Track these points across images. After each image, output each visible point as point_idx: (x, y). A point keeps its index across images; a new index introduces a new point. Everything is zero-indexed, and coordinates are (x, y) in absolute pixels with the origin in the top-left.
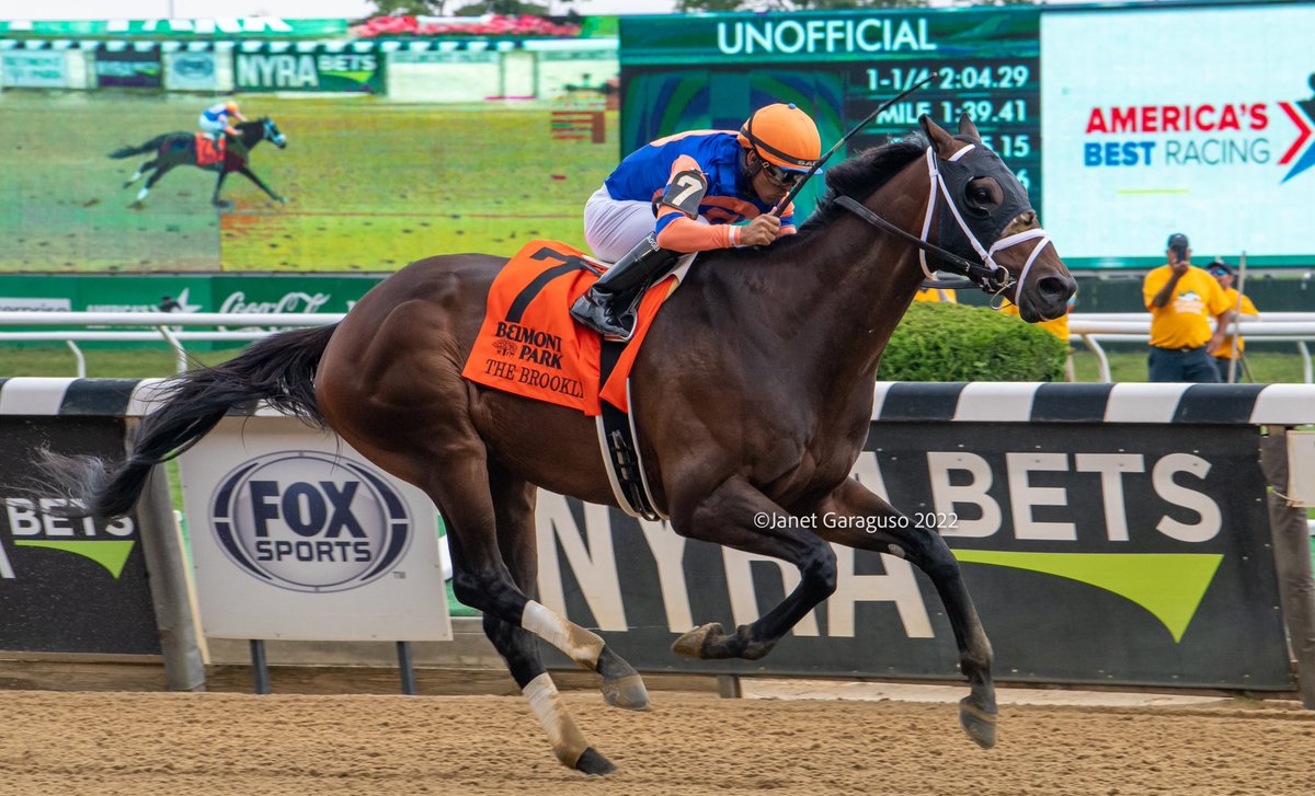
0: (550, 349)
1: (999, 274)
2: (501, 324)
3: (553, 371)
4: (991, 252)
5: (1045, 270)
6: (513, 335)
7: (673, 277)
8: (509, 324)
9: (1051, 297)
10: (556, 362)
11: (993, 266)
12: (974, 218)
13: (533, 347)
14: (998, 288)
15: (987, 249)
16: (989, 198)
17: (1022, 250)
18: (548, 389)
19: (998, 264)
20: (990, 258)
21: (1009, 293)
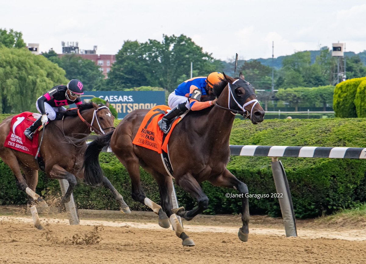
0: (152, 136)
1: (246, 113)
2: (143, 129)
3: (152, 141)
4: (244, 107)
5: (256, 110)
6: (145, 132)
7: (180, 117)
8: (145, 129)
9: (258, 117)
10: (153, 139)
11: (244, 111)
12: (238, 99)
13: (148, 135)
14: (246, 116)
15: (242, 106)
16: (241, 93)
17: (250, 105)
18: (151, 146)
19: (245, 110)
20: (243, 109)
21: (249, 117)
